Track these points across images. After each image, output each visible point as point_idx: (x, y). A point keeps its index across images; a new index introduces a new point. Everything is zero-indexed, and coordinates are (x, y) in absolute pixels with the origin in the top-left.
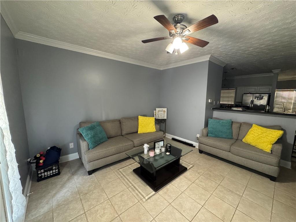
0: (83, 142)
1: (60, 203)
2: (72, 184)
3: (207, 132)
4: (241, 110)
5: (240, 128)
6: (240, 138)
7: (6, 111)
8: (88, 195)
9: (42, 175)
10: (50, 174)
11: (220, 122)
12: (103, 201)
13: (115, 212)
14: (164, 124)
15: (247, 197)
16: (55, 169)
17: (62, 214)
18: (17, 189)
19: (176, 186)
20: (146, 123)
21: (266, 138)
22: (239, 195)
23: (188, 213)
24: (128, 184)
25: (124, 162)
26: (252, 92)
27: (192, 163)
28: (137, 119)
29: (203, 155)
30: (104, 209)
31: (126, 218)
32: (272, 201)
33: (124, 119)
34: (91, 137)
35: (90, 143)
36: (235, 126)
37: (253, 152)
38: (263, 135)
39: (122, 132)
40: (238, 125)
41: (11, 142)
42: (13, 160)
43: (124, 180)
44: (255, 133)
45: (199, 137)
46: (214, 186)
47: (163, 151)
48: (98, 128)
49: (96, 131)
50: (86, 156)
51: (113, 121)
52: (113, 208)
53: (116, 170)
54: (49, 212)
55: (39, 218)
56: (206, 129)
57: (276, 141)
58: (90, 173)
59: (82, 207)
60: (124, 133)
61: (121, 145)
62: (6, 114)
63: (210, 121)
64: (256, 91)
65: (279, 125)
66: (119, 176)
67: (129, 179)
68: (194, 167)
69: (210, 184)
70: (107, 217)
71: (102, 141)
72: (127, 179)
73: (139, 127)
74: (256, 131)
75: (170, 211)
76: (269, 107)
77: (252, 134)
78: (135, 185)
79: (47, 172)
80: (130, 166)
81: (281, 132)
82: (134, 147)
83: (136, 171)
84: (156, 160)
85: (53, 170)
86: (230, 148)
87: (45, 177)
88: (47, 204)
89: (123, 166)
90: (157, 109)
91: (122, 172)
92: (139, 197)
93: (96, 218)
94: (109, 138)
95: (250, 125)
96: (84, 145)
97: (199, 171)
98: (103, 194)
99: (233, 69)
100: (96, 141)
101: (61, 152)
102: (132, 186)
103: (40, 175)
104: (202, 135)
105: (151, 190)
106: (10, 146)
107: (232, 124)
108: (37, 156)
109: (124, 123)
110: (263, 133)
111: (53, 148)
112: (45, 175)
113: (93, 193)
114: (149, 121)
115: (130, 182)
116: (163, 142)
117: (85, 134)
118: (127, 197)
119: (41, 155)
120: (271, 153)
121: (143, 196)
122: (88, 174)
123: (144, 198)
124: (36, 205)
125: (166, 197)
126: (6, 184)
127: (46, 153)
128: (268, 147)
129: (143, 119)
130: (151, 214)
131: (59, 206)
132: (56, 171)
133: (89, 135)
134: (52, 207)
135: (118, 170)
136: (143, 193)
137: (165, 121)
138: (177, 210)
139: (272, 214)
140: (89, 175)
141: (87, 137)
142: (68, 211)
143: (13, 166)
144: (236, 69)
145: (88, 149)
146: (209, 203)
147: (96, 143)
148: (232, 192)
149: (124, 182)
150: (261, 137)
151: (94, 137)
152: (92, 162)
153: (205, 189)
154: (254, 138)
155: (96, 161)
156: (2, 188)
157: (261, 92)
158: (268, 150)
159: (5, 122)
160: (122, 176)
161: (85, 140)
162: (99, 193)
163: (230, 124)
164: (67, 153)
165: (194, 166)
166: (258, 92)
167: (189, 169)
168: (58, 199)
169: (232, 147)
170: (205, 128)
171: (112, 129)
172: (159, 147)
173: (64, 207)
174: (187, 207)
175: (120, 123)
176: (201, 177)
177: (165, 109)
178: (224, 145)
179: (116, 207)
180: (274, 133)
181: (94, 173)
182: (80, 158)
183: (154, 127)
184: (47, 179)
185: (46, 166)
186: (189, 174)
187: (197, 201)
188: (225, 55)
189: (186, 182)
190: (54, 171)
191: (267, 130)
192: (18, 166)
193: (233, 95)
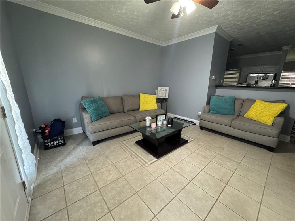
0: (85, 114)
1: (68, 166)
2: (77, 152)
3: (209, 109)
4: (246, 86)
5: (242, 104)
6: (241, 114)
7: (5, 68)
8: (93, 160)
9: (48, 145)
10: (56, 144)
11: (223, 99)
12: (107, 165)
13: (120, 173)
14: (166, 104)
15: (245, 163)
16: (61, 140)
17: (70, 174)
18: (26, 147)
19: (177, 155)
20: (148, 100)
21: (269, 111)
22: (237, 162)
23: (188, 175)
24: (131, 153)
25: (126, 136)
26: (257, 72)
27: (193, 137)
28: (139, 96)
29: (203, 131)
30: (109, 171)
31: (130, 178)
32: (269, 167)
33: (125, 96)
34: (93, 110)
35: (93, 116)
36: (237, 103)
37: (254, 125)
38: (266, 109)
39: (124, 108)
40: (241, 102)
41: (15, 101)
42: (19, 120)
43: (127, 150)
44: (258, 108)
45: (200, 114)
46: (213, 155)
47: (165, 124)
48: (100, 102)
49: (98, 104)
50: (90, 127)
51: (115, 98)
52: (117, 171)
53: (119, 142)
54: (58, 173)
55: (50, 177)
56: (208, 106)
57: (278, 114)
58: (95, 143)
59: (89, 170)
60: (126, 109)
61: (124, 119)
62: (6, 72)
63: (213, 98)
64: (262, 71)
65: (284, 100)
66: (122, 147)
67: (132, 149)
68: (194, 141)
69: (210, 153)
70: (112, 177)
71: (104, 115)
72: (130, 149)
73: (141, 104)
74: (259, 106)
75: (172, 173)
76: (275, 82)
77: (255, 109)
78: (138, 154)
79: (53, 142)
80: (133, 139)
81: (285, 105)
82: (136, 122)
83: (138, 143)
84: (157, 132)
85: (58, 140)
86: (231, 122)
87: (51, 146)
88: (56, 167)
89: (126, 139)
90: (159, 88)
91: (125, 144)
92: (142, 163)
93: (102, 177)
94: (112, 113)
95: (253, 101)
96: (86, 117)
97: (199, 144)
98: (108, 160)
99: (240, 45)
100: (99, 114)
101: (65, 124)
102: (135, 155)
103: (46, 145)
104: (204, 112)
105: (153, 157)
106: (14, 105)
107: (235, 101)
108: (42, 127)
109: (125, 100)
110: (266, 107)
111: (58, 121)
112: (51, 145)
113: (98, 159)
114: (151, 99)
115: (133, 151)
116: (165, 115)
117: (87, 107)
118: (130, 163)
119: (46, 126)
120: (272, 126)
121: (145, 162)
122: (92, 145)
123: (147, 163)
124: (46, 168)
125: (168, 163)
126: (15, 139)
127: (50, 125)
128: (269, 120)
129: (145, 97)
130: (153, 175)
131: (66, 168)
132: (62, 141)
133: (91, 108)
134: (61, 169)
135: (121, 142)
136: (146, 160)
137: (167, 101)
138: (178, 172)
139: (267, 176)
140: (94, 145)
141: (90, 109)
142: (76, 172)
143: (19, 125)
144: (243, 45)
145: (91, 122)
146: (208, 168)
147: (99, 116)
148: (231, 160)
149: (127, 152)
150: (264, 111)
151: (96, 109)
152: (96, 134)
153: (205, 157)
154: (257, 112)
155: (100, 133)
156: (11, 142)
157: (266, 71)
158: (270, 123)
159: (6, 80)
160: (125, 146)
161: (88, 113)
162: (104, 159)
163: (233, 100)
164: (71, 127)
165: (194, 139)
166: (264, 72)
167: (190, 142)
168: (66, 163)
169: (233, 121)
170: (206, 105)
171: (114, 106)
172: (161, 120)
173: (72, 169)
174: (188, 171)
175: (122, 100)
176: (201, 148)
177: (167, 88)
178: (226, 120)
179: (120, 170)
180: (277, 106)
181: (99, 144)
182: (84, 132)
183: (156, 104)
184: (54, 149)
185: (52, 136)
186: (189, 146)
187: (197, 166)
188: (233, 26)
189: (187, 152)
190: (60, 141)
191: (271, 104)
192: (24, 126)
193: (237, 76)
